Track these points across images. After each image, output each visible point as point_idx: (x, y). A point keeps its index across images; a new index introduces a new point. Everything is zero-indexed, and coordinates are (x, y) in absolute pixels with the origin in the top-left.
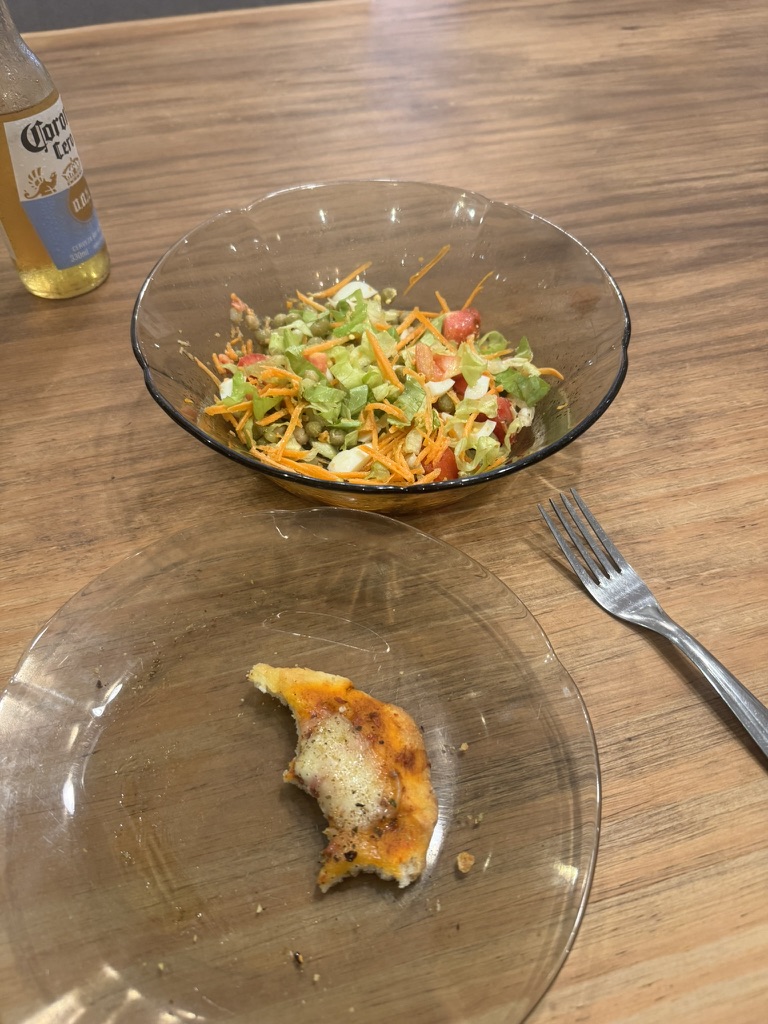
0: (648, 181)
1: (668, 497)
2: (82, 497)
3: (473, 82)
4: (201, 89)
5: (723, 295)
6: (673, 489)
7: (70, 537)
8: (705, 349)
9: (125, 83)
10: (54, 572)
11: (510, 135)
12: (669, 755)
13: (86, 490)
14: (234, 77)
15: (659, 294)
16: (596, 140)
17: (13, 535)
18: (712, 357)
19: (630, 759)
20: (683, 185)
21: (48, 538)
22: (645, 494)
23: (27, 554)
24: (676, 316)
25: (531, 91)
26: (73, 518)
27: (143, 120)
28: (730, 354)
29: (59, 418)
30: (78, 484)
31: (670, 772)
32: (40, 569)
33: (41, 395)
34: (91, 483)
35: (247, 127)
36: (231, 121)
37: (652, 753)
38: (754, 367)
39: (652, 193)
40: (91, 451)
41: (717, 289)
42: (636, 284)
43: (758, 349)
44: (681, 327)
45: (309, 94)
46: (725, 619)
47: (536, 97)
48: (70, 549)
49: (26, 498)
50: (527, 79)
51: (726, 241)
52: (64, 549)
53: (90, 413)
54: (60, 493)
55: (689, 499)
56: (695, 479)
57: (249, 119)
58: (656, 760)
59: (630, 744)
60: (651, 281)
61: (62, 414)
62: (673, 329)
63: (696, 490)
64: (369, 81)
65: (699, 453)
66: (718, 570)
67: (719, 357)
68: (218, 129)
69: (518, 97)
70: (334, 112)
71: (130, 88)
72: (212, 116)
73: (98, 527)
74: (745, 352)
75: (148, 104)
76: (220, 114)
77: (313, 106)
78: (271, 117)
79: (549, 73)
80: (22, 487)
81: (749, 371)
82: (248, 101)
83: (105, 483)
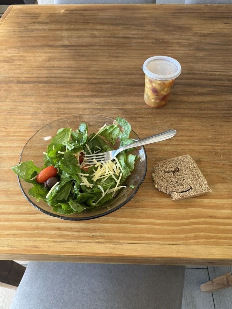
0: (204, 70)
3: (174, 35)
4: (106, 27)
5: (205, 103)
8: (193, 115)
9: (89, 23)
13: (53, 118)
14: (115, 25)
15: (189, 100)
16: (197, 57)
17: (38, 123)
18: (193, 117)
20: (213, 73)
24: (191, 106)
27: (90, 34)
28: (198, 117)
29: (52, 102)
33: (50, 97)
34: (54, 116)
35: (113, 39)
36: (110, 37)
38: (202, 121)
39: (203, 74)
40: (56, 110)
41: (205, 101)
42: (186, 96)
43: (206, 117)
44: (190, 109)
50: (188, 36)
51: (215, 89)
53: (58, 102)
54: (48, 117)
55: (170, 146)
56: (173, 142)
60: (189, 96)
61: (53, 101)
62: (188, 109)
63: (172, 144)
64: (148, 30)
65: (177, 137)
67: (195, 117)
68: (106, 39)
70: (135, 38)
71: (90, 24)
72: (106, 35)
74: (202, 117)
75: (93, 29)
76: (108, 35)
78: (120, 37)
80: (42, 114)
81: (200, 122)
82: (116, 32)
83: (57, 117)
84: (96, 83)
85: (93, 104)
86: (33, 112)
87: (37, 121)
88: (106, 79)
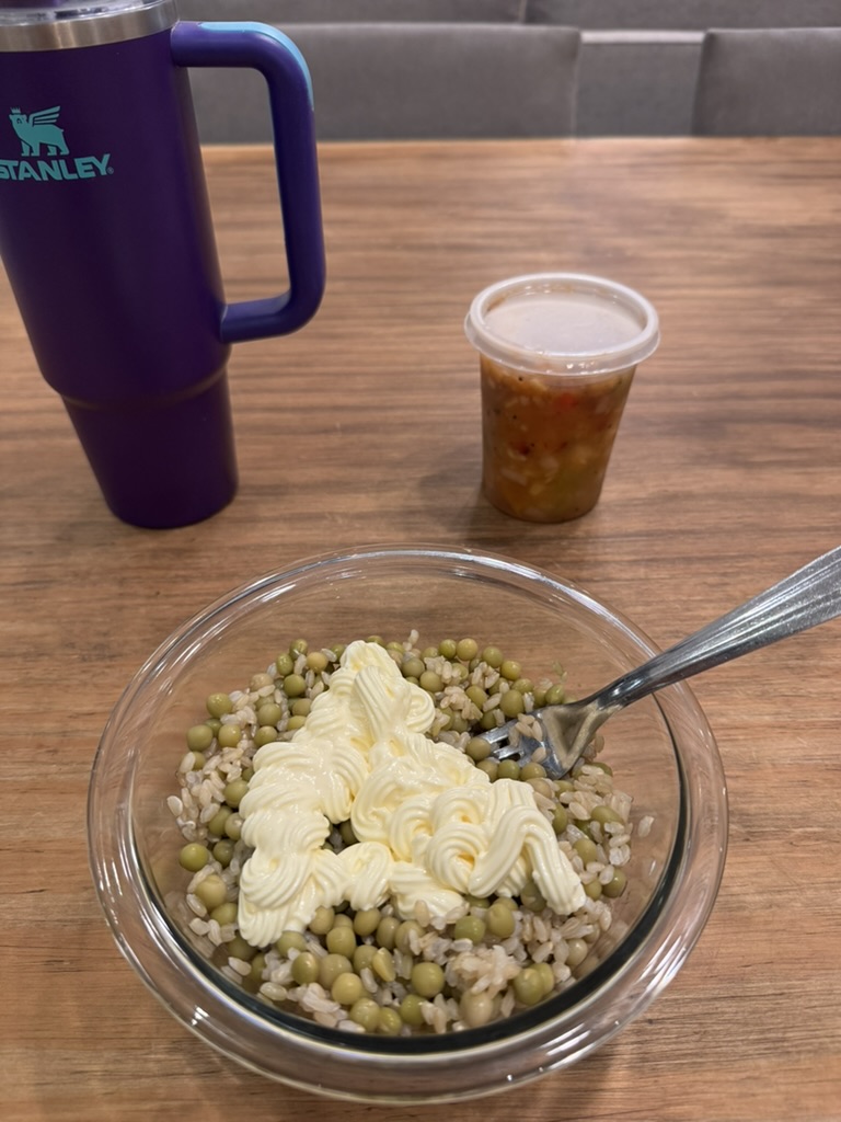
1: (773, 727)
2: (121, 608)
3: (657, 233)
4: (369, 214)
6: (783, 719)
7: (95, 648)
10: (66, 682)
11: (685, 292)
12: (696, 1055)
13: (127, 602)
14: (406, 204)
15: (818, 486)
16: (784, 308)
17: (39, 636)
19: (646, 1048)
21: (72, 645)
22: (745, 718)
23: (46, 658)
25: (721, 248)
26: (104, 629)
30: (121, 595)
31: (691, 1078)
32: (54, 676)
34: (135, 595)
35: (404, 256)
36: (391, 247)
37: (674, 1047)
42: (792, 471)
45: (478, 228)
46: (810, 894)
47: (725, 256)
48: (91, 661)
49: (66, 599)
50: (720, 236)
52: (84, 660)
54: (101, 600)
55: (799, 734)
56: (813, 711)
57: (409, 248)
58: (678, 1057)
59: (649, 1027)
63: (811, 725)
64: (545, 221)
65: (824, 681)
66: (816, 829)
68: (374, 254)
69: (704, 254)
70: (500, 249)
72: (373, 240)
73: (126, 643)
76: (381, 240)
77: (479, 241)
78: (432, 248)
79: (747, 231)
80: (66, 588)
82: (416, 229)
83: (149, 597)
84: (346, 429)
85: (340, 521)
86: (21, 579)
87: (34, 629)
88: (392, 408)
